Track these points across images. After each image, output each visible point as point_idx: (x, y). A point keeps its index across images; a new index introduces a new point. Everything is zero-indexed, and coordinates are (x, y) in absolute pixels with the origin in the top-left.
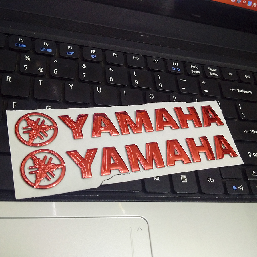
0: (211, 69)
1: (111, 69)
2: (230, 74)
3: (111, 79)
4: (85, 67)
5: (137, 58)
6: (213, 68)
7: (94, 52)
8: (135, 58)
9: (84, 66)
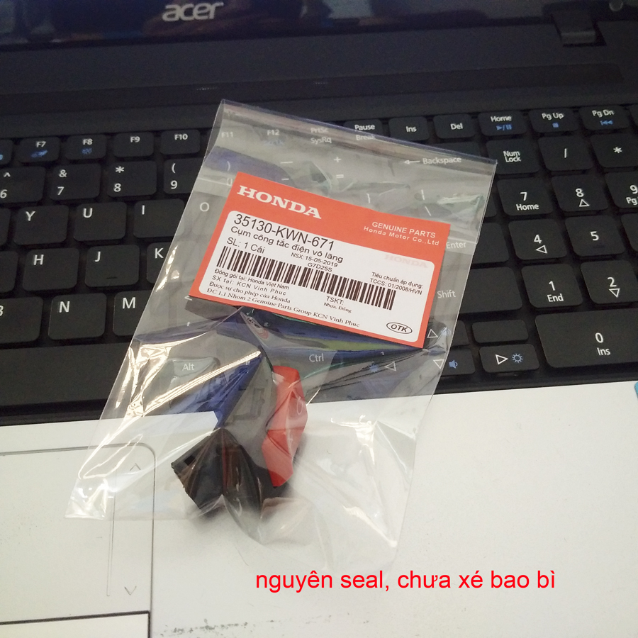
0: (362, 128)
1: (120, 169)
2: (408, 129)
3: (118, 188)
4: (65, 175)
5: (184, 137)
6: (365, 125)
7: (90, 142)
8: (178, 139)
9: (63, 174)
